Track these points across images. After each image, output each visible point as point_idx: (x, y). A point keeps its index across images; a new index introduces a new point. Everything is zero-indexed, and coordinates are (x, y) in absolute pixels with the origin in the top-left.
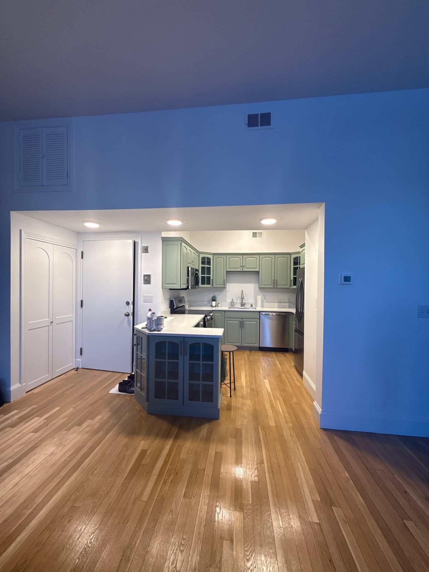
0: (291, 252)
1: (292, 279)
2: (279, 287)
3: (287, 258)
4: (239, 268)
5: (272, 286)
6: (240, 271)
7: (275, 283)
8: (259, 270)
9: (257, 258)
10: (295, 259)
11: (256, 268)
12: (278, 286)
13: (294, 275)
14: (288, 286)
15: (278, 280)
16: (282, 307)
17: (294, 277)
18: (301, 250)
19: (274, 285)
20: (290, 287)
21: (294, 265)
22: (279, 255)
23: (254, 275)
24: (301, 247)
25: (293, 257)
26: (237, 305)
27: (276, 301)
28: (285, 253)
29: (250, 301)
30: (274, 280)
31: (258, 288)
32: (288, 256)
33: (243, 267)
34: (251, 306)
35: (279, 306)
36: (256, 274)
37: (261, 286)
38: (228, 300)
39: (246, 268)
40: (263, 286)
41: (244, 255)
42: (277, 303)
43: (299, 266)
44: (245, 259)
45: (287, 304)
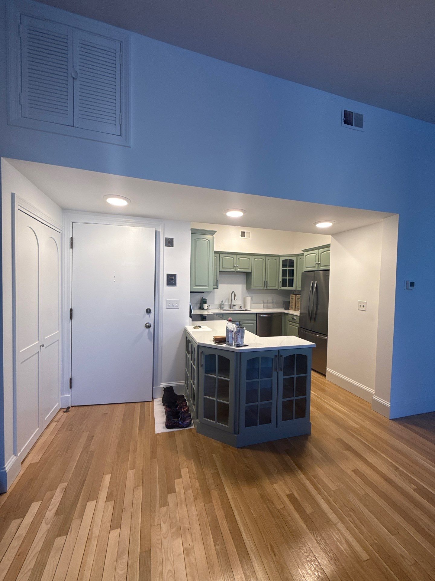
0: (280, 254)
1: (281, 280)
2: (269, 289)
3: (275, 261)
4: (232, 268)
5: (262, 287)
6: (233, 271)
7: (265, 284)
8: (251, 271)
10: (283, 261)
11: (248, 269)
13: (282, 277)
14: (276, 288)
16: (268, 308)
17: (282, 279)
18: (305, 253)
19: (264, 287)
20: (278, 288)
21: (283, 267)
22: (269, 256)
23: (246, 276)
24: (305, 251)
25: (282, 259)
26: (227, 307)
27: (262, 302)
28: (276, 255)
29: (238, 302)
30: (265, 282)
31: (245, 289)
32: (277, 258)
33: (237, 267)
34: (240, 308)
35: (264, 307)
36: (248, 275)
37: (253, 287)
38: (217, 302)
39: (239, 269)
40: (254, 287)
41: (238, 254)
42: (262, 304)
43: (288, 268)
44: (239, 258)
45: (271, 305)
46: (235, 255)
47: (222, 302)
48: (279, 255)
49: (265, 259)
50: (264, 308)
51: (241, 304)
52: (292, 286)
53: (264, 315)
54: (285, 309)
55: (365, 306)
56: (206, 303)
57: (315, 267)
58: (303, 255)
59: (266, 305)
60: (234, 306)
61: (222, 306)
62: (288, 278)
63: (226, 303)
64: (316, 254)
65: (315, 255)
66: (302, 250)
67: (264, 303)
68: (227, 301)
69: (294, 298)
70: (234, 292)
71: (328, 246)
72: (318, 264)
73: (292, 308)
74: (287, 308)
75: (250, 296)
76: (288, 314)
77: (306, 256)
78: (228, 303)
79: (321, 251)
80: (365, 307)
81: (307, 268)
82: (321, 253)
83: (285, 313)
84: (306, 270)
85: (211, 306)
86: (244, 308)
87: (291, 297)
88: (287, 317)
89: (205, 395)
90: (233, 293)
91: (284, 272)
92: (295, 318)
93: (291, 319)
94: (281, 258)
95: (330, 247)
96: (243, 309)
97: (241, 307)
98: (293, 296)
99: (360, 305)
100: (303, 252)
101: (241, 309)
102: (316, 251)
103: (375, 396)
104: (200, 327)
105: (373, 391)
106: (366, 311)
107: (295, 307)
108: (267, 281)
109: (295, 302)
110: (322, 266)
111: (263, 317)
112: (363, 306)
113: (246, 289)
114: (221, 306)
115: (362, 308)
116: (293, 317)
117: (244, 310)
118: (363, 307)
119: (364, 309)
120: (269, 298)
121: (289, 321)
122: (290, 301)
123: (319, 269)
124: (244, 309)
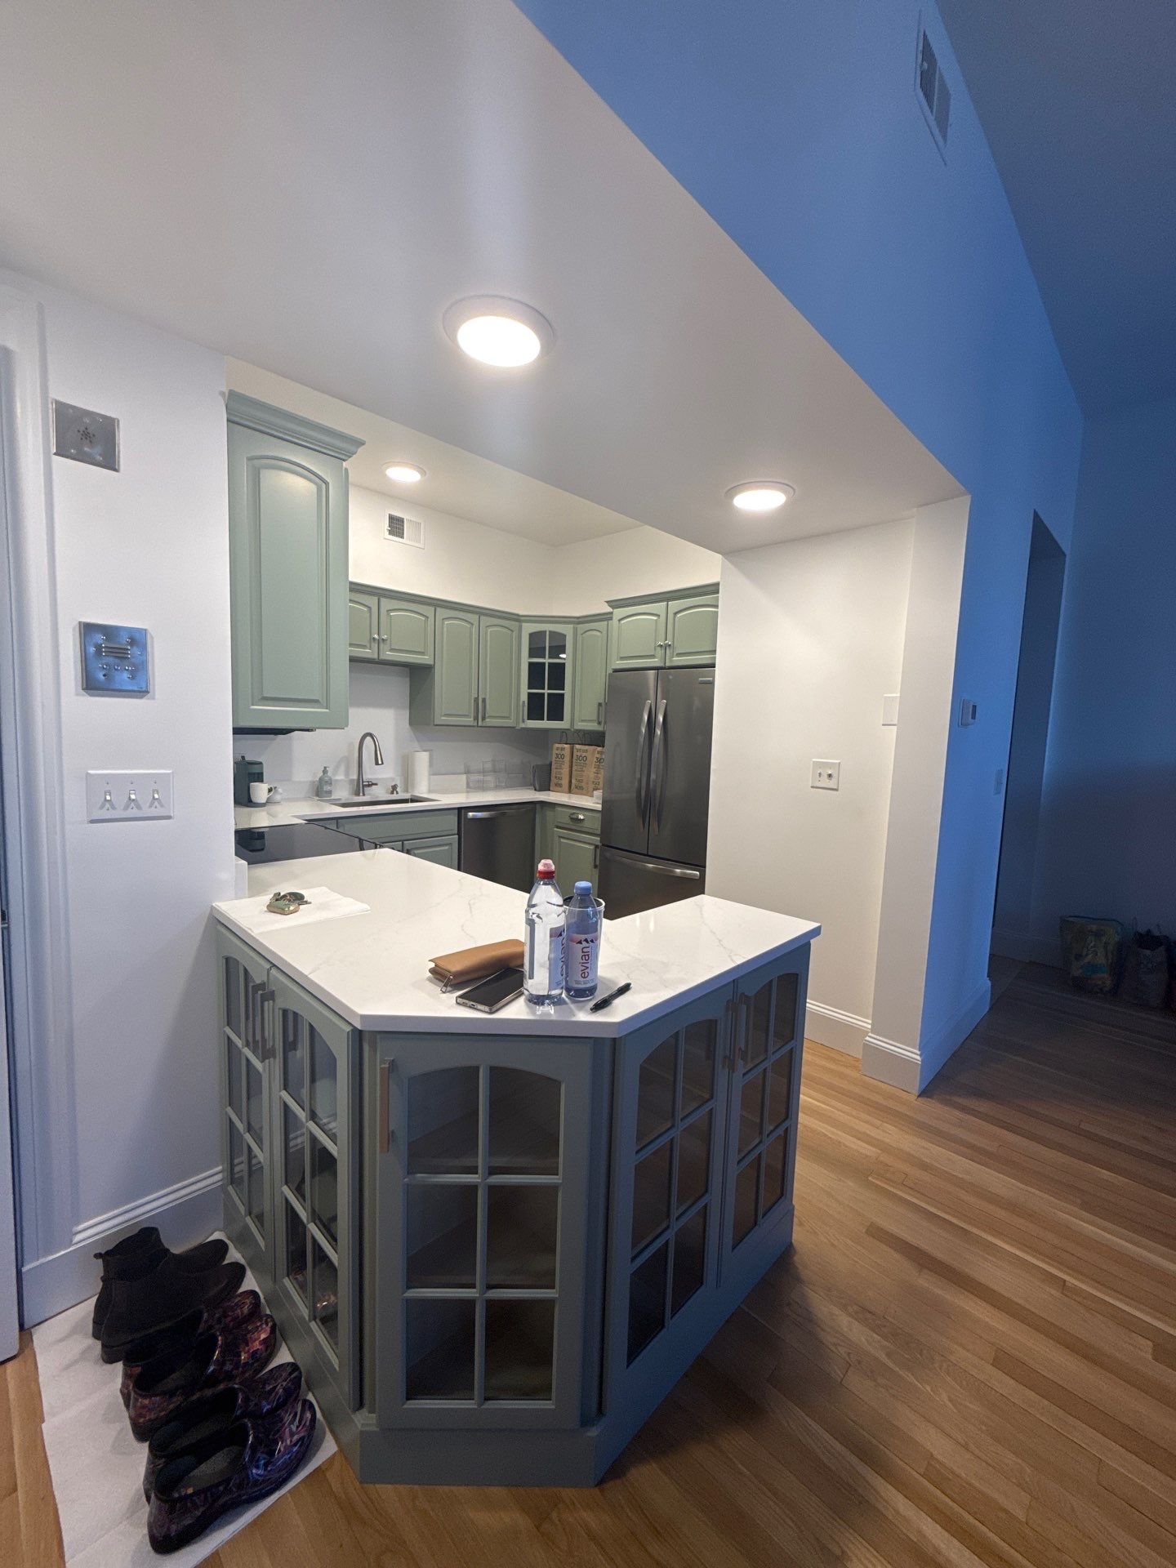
0: (521, 613)
1: (524, 698)
2: (490, 725)
3: (509, 632)
4: (364, 647)
5: (470, 720)
6: (370, 656)
7: (479, 708)
8: (432, 663)
9: (428, 617)
10: (532, 636)
11: (422, 653)
12: (489, 722)
13: (529, 688)
14: (512, 722)
15: (488, 701)
16: (481, 787)
17: (529, 694)
18: (619, 613)
19: (476, 718)
20: (518, 722)
21: (531, 656)
22: (491, 616)
23: (408, 679)
24: (615, 604)
25: (529, 628)
26: (343, 793)
27: (462, 768)
28: (507, 613)
29: (384, 775)
30: (476, 700)
31: (408, 725)
32: (513, 625)
33: (382, 645)
34: (392, 793)
35: (468, 786)
36: (418, 676)
37: (440, 719)
38: (304, 773)
39: (392, 650)
40: (444, 720)
41: (385, 596)
42: (464, 776)
43: (547, 661)
44: (389, 611)
45: (490, 778)
46: (376, 599)
47: (325, 771)
48: (518, 615)
49: (476, 624)
50: (470, 788)
51: (393, 779)
52: (561, 719)
53: (479, 815)
54: (540, 790)
55: (835, 775)
56: (262, 781)
57: (653, 656)
58: (611, 619)
59: (475, 777)
60: (371, 784)
61: (327, 788)
62: (546, 691)
63: (340, 777)
64: (658, 616)
65: (655, 618)
66: (607, 602)
67: (467, 772)
68: (342, 768)
69: (567, 752)
70: (371, 735)
71: (713, 589)
72: (665, 647)
73: (560, 785)
74: (545, 787)
75: (425, 751)
76: (552, 805)
77: (620, 620)
78: (347, 774)
79: (675, 605)
80: (834, 780)
81: (622, 658)
82: (676, 614)
83: (543, 803)
84: (618, 667)
85: (280, 790)
86: (407, 791)
87: (555, 751)
88: (549, 813)
89: (408, 1287)
90: (368, 739)
91: (535, 671)
92: (581, 817)
93: (566, 820)
94: (524, 624)
95: (718, 592)
96: (401, 795)
97: (394, 788)
98: (563, 749)
99: (820, 774)
100: (610, 610)
101: (394, 797)
102: (659, 607)
103: (873, 1035)
104: (298, 898)
105: (866, 1023)
106: (836, 790)
107: (570, 782)
108: (484, 700)
109: (571, 767)
110: (679, 655)
111: (474, 819)
112: (830, 776)
113: (410, 724)
114: (320, 790)
115: (826, 782)
116: (574, 813)
117: (405, 801)
118: (828, 778)
119: (832, 784)
120: (484, 755)
121: (558, 827)
122: (551, 764)
123: (668, 664)
124: (407, 796)
